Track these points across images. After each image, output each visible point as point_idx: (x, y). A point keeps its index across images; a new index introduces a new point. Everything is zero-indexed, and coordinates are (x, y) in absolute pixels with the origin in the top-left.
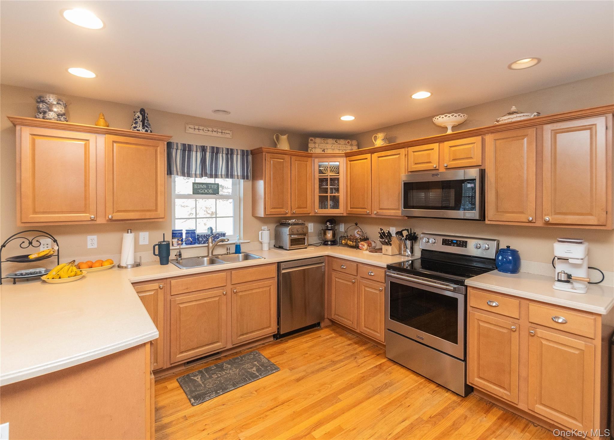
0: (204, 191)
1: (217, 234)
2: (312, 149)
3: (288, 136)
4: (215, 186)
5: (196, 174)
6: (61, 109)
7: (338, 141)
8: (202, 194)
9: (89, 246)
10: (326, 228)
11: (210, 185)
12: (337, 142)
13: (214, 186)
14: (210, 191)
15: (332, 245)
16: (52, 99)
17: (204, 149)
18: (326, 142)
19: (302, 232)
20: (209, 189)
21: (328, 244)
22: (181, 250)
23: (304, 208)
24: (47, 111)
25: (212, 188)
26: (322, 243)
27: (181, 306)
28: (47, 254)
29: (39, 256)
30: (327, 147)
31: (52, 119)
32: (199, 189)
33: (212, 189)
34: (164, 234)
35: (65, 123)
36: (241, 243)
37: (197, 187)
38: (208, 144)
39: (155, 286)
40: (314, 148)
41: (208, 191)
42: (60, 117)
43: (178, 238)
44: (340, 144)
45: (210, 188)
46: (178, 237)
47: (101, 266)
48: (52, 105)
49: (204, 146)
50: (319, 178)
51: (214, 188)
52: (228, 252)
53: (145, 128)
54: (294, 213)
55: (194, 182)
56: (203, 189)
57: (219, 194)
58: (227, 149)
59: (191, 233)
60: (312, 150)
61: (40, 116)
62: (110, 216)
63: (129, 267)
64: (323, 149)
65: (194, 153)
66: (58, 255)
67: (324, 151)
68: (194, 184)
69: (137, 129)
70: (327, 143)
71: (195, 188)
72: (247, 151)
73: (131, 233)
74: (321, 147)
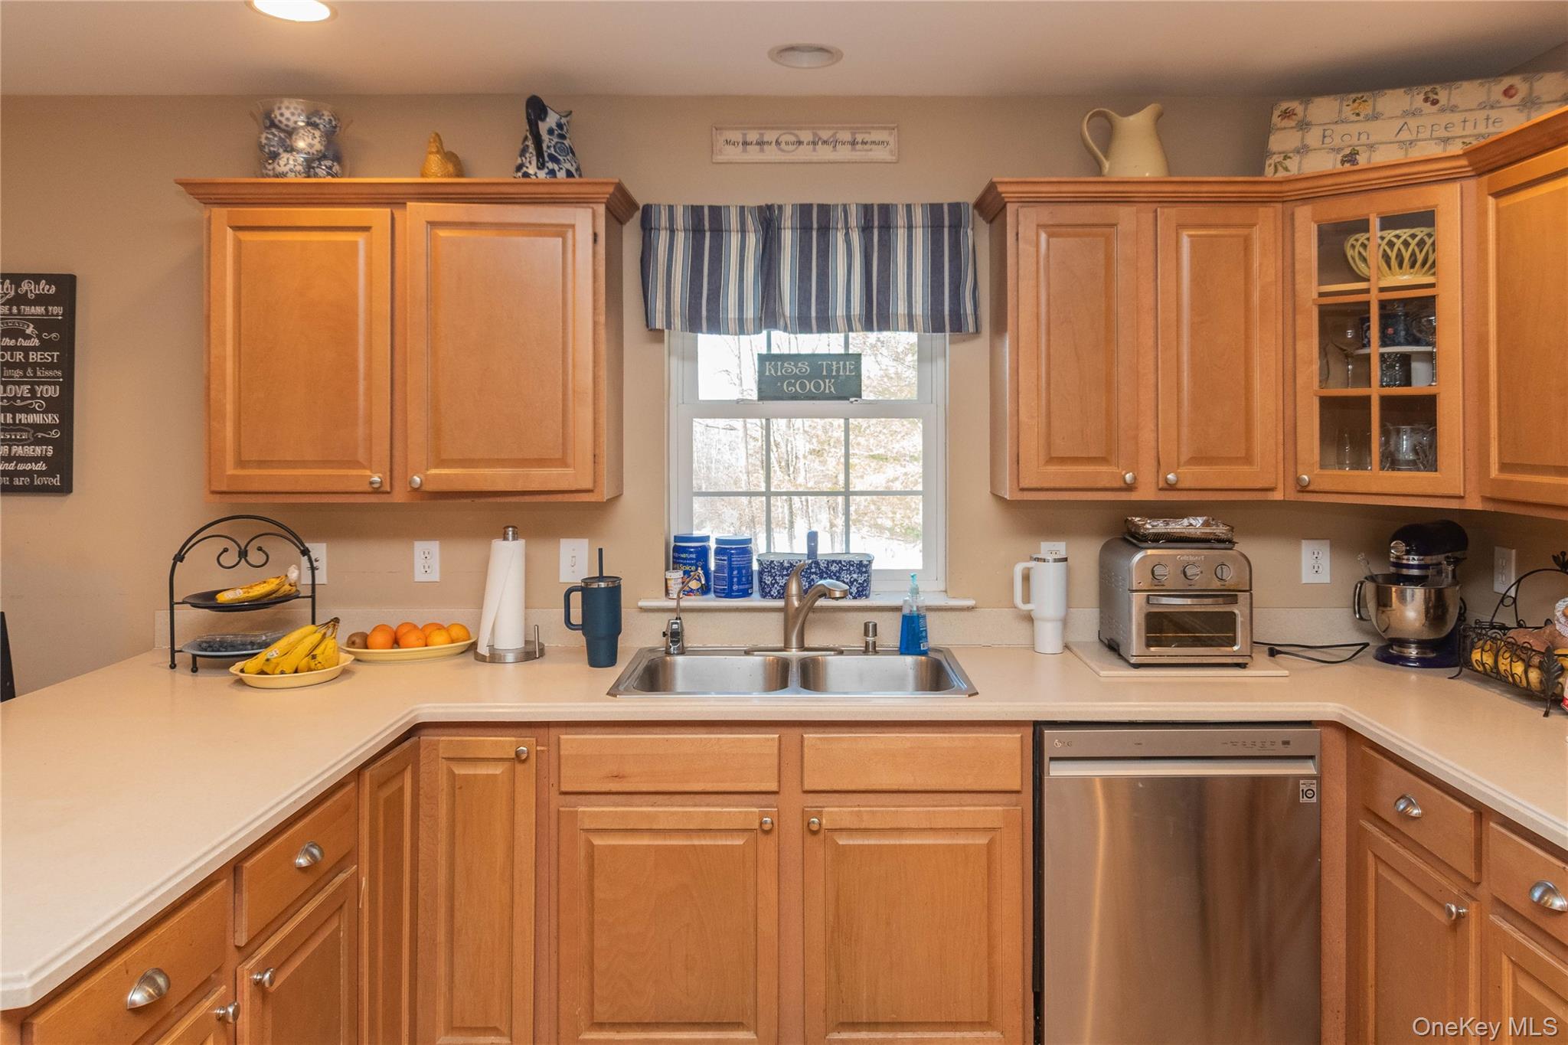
0: (803, 386)
1: (833, 561)
2: (1285, 158)
3: (1159, 116)
4: (845, 365)
5: (741, 321)
6: (310, 141)
7: (1443, 95)
8: (795, 397)
9: (420, 576)
10: (1392, 570)
11: (825, 363)
12: (1435, 102)
13: (841, 363)
14: (827, 386)
15: (1424, 663)
16: (291, 113)
17: (768, 220)
18: (1366, 109)
19: (1216, 584)
20: (823, 378)
21: (1408, 659)
22: (682, 615)
23: (1230, 461)
24: (281, 151)
25: (834, 374)
26: (1366, 645)
27: (598, 841)
28: (275, 592)
29: (247, 595)
30: (1373, 139)
31: (287, 173)
32: (783, 378)
33: (833, 377)
34: (601, 550)
35: (329, 179)
36: (930, 609)
37: (776, 372)
38: (787, 197)
39: (506, 743)
40: (1297, 151)
41: (817, 386)
42: (315, 165)
43: (688, 568)
44: (1453, 109)
45: (825, 373)
46: (685, 564)
47: (422, 642)
48: (290, 132)
49: (770, 207)
50: (1320, 306)
51: (841, 373)
52: (867, 643)
53: (547, 164)
54: (1171, 487)
55: (764, 351)
56: (797, 377)
57: (861, 397)
58: (867, 209)
59: (735, 552)
60: (1288, 163)
61: (269, 170)
62: (417, 479)
63: (510, 657)
64: (1347, 151)
65: (735, 240)
66: (313, 597)
67: (1351, 158)
68: (763, 359)
69: (522, 171)
70: (1375, 117)
71: (767, 373)
72: (955, 208)
73: (514, 539)
74: (1337, 142)
